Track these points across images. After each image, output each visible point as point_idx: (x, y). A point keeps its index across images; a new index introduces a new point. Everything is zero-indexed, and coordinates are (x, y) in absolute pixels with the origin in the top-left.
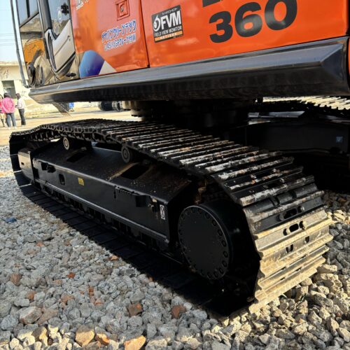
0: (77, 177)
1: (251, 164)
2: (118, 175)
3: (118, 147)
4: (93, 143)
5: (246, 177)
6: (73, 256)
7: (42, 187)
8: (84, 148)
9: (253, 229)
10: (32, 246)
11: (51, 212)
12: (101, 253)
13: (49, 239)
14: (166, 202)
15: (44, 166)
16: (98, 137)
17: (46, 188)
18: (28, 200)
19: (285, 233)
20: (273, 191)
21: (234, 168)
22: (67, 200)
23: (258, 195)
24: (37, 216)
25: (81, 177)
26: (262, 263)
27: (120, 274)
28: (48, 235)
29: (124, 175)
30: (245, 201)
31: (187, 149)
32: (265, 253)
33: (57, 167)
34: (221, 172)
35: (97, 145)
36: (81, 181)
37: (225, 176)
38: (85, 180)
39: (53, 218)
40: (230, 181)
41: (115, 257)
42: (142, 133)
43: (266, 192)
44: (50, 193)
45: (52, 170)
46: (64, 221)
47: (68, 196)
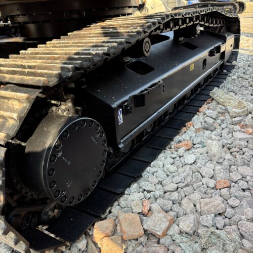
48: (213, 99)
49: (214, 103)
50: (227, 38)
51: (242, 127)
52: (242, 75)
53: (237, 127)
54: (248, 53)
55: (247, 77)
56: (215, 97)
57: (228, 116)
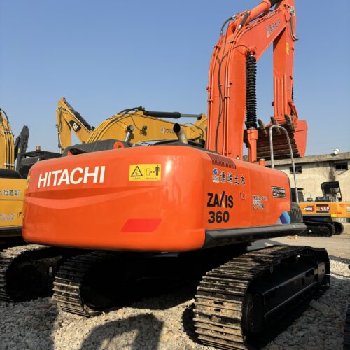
48: (312, 308)
49: (313, 310)
50: (319, 265)
51: (332, 324)
52: (334, 294)
53: (330, 324)
54: (342, 278)
55: (338, 295)
56: (313, 305)
57: (323, 318)
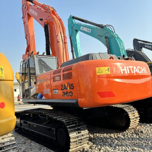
0: (34, 125)
1: (72, 119)
2: (45, 124)
3: (45, 116)
4: (39, 115)
5: (70, 122)
6: (32, 146)
7: (22, 129)
8: (36, 117)
9: (69, 132)
10: (20, 145)
11: (25, 137)
12: (39, 145)
13: (25, 143)
14: (55, 129)
15: (24, 122)
16: (40, 114)
17: (24, 129)
18: (17, 134)
19: (76, 134)
20: (74, 125)
21: (67, 120)
22: (30, 132)
23: (71, 126)
24: (21, 138)
25: (35, 125)
26: (71, 139)
27: (44, 149)
28: (24, 142)
29: (46, 124)
30: (68, 127)
31: (60, 116)
32: (71, 137)
33: (28, 122)
34: (64, 121)
35: (40, 116)
36: (35, 126)
37: (65, 122)
38: (36, 125)
39: (25, 138)
40: (66, 123)
41: (43, 146)
42: (51, 113)
43: (73, 125)
44: (25, 131)
45: (27, 123)
46: (29, 139)
47: (31, 131)
